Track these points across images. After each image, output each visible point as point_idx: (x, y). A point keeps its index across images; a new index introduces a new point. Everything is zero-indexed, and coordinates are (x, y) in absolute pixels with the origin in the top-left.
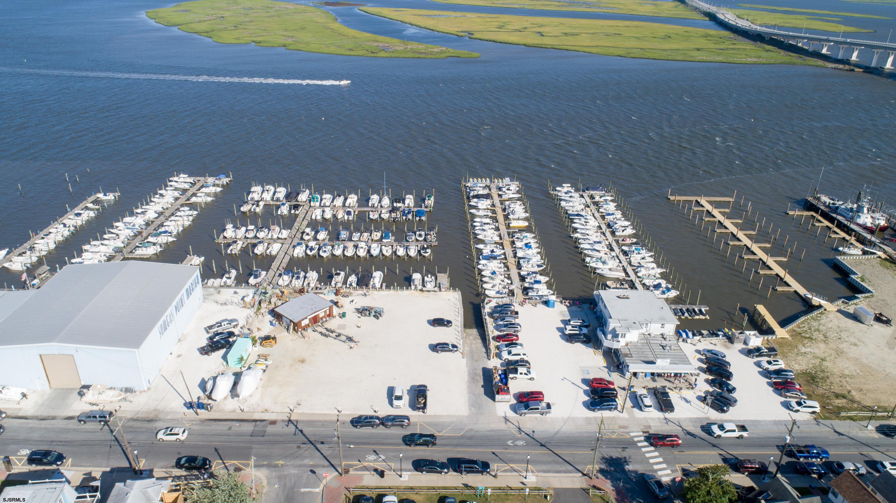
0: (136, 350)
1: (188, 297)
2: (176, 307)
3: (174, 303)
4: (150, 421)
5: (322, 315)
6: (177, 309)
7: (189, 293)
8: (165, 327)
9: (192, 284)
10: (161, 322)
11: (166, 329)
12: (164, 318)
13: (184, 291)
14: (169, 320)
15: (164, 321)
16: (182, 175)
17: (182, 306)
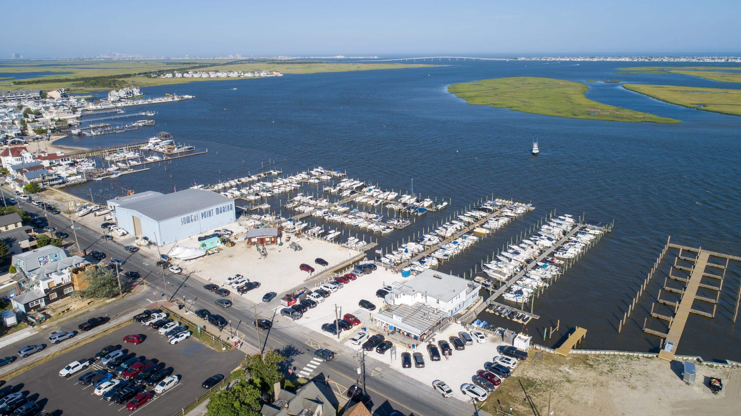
0: (156, 222)
1: (217, 213)
2: (202, 214)
3: (203, 211)
4: (145, 257)
5: (268, 239)
6: (203, 215)
7: (218, 211)
8: (188, 220)
9: (223, 207)
10: (185, 216)
11: (188, 222)
12: (189, 215)
13: (214, 208)
14: (193, 218)
15: (188, 217)
16: (320, 168)
17: (210, 216)
